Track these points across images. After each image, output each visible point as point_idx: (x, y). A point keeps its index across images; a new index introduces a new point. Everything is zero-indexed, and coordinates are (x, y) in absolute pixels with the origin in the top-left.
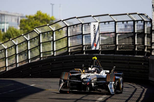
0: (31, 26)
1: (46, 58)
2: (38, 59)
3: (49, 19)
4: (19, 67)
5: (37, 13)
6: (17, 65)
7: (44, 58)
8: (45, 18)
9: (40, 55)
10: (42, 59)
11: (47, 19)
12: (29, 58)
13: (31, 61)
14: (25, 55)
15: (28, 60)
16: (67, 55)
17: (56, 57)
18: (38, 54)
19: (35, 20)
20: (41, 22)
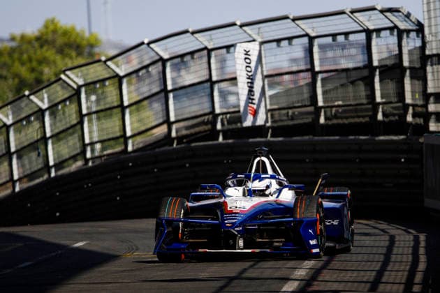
0: (28, 65)
1: (103, 158)
2: (80, 163)
3: (85, 42)
4: (21, 191)
5: (46, 27)
6: (14, 187)
7: (98, 162)
8: (72, 39)
9: (84, 152)
10: (90, 164)
11: (75, 41)
12: (51, 163)
13: (56, 171)
14: (39, 155)
15: (47, 167)
16: (167, 148)
17: (132, 154)
18: (77, 149)
19: (41, 46)
20: (61, 51)
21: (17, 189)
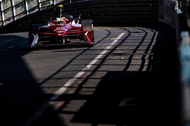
1: (45, 7)
2: (37, 10)
4: (17, 20)
6: (14, 19)
7: (44, 9)
9: (38, 5)
10: (41, 10)
12: (27, 10)
13: (29, 13)
14: (23, 7)
15: (26, 12)
16: (67, 3)
17: (56, 6)
18: (36, 5)
21: (15, 19)
